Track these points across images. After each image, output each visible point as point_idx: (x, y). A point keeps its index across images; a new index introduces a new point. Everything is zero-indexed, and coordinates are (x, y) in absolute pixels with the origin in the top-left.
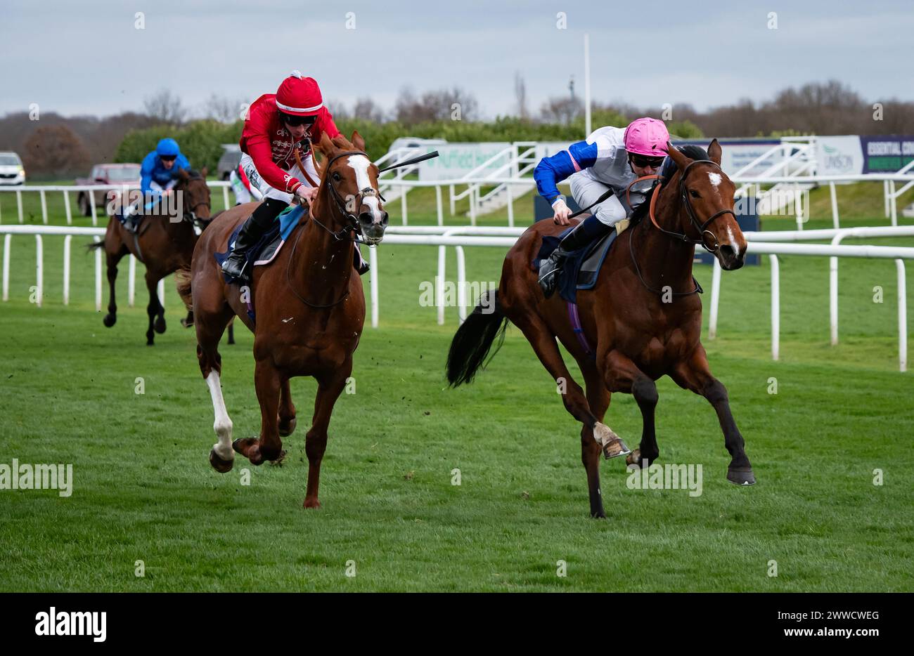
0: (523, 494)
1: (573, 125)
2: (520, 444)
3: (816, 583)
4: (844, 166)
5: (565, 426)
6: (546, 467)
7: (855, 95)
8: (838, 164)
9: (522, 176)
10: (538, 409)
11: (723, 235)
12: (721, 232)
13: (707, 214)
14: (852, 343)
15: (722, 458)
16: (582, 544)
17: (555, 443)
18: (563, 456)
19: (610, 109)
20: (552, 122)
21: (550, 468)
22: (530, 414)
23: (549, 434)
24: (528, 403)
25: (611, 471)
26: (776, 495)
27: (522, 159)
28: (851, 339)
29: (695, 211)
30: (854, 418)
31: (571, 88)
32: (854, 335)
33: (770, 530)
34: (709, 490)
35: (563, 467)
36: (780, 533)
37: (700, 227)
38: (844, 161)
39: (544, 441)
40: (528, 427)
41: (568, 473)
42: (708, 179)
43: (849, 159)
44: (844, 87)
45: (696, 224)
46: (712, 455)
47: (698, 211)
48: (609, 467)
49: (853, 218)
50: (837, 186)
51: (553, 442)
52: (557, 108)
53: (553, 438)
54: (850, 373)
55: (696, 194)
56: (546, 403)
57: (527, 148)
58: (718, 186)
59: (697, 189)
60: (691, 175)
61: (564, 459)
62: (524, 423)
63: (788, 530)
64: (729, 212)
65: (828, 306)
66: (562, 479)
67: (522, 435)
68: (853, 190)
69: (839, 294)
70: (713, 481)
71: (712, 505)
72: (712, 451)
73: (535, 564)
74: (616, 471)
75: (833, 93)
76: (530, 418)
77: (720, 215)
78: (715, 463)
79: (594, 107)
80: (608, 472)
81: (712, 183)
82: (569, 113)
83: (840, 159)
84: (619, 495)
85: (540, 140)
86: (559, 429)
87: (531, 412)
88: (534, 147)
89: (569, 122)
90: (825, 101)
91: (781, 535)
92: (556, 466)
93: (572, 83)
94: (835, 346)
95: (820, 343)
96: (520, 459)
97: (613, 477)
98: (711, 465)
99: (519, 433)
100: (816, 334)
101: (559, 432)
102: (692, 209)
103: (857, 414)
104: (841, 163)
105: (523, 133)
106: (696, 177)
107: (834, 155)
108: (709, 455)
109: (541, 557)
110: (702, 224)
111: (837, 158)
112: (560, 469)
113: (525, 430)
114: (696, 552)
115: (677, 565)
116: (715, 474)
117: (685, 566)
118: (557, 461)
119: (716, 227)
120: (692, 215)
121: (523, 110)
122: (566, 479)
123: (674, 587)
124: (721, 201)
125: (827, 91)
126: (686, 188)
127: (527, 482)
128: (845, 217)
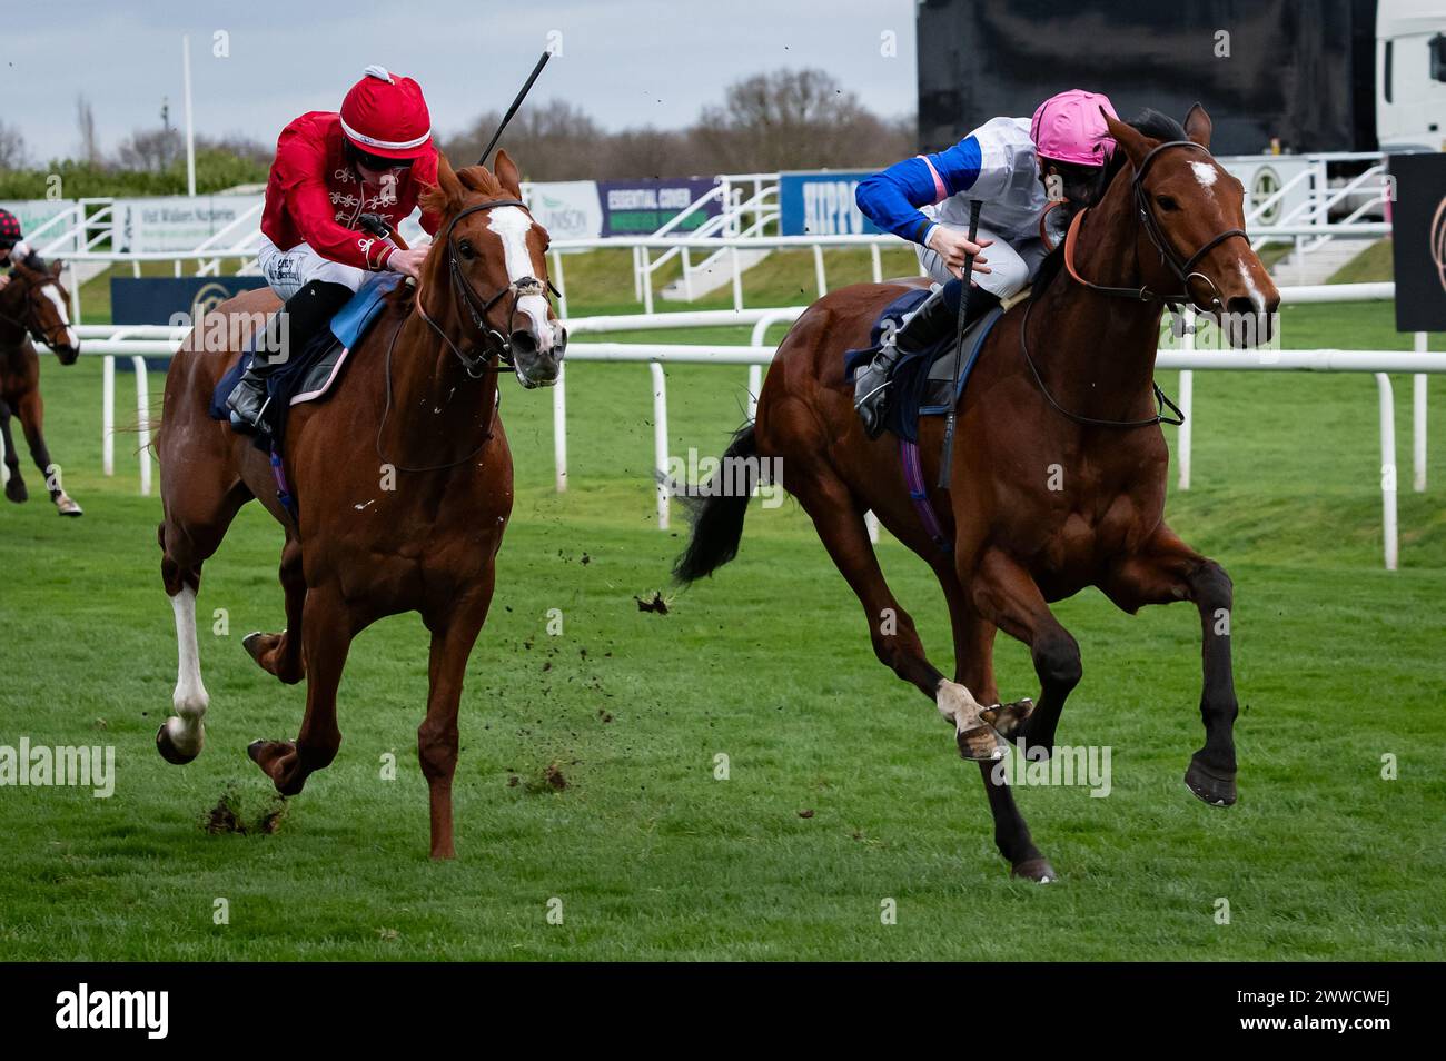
0: (97, 723)
1: (168, 171)
2: (92, 648)
3: (534, 845)
4: (574, 227)
5: (160, 621)
6: (131, 682)
7: (589, 121)
8: (564, 224)
9: (92, 250)
10: (119, 595)
11: (1232, 278)
12: (1228, 274)
13: (1194, 241)
14: (588, 489)
15: (396, 662)
16: (185, 794)
17: (145, 647)
18: (157, 665)
19: (224, 147)
20: (138, 168)
21: (138, 684)
22: (105, 604)
23: (134, 632)
24: (104, 587)
25: (229, 686)
26: (475, 715)
27: (92, 223)
28: (587, 483)
29: (1168, 236)
30: (592, 599)
31: (165, 117)
32: (591, 477)
33: (467, 769)
34: (376, 711)
35: (155, 681)
36: (481, 773)
37: (1181, 269)
38: (574, 219)
39: (128, 642)
40: (104, 623)
41: (164, 690)
42: (1192, 173)
43: (581, 216)
44: (573, 111)
45: (1171, 262)
46: (380, 659)
47: (1177, 238)
48: (227, 679)
49: (587, 304)
50: (563, 256)
51: (141, 644)
52: (144, 146)
53: (141, 639)
54: (586, 532)
55: (1170, 204)
56: (130, 587)
57: (100, 207)
58: (1212, 187)
59: (1172, 193)
60: (1156, 169)
61: (158, 670)
62: (98, 616)
63: (493, 767)
64: (1238, 234)
65: (551, 434)
66: (155, 698)
67: (95, 635)
68: (586, 262)
69: (569, 416)
70: (381, 697)
71: (381, 733)
72: (380, 653)
73: (113, 825)
74: (237, 686)
75: (557, 120)
76: (106, 609)
77: (1222, 241)
78: (384, 670)
79: (200, 145)
80: (224, 688)
81: (1200, 181)
82: (162, 155)
83: (568, 216)
84: (241, 721)
85: (117, 196)
86: (149, 624)
87: (109, 600)
88: (109, 205)
89: (163, 167)
90: (544, 130)
91: (483, 775)
92: (146, 679)
93: (166, 109)
94: (563, 494)
95: (539, 490)
96: (91, 670)
97: (232, 695)
98: (379, 674)
99: (90, 632)
100: (535, 475)
101: (151, 629)
102: (1163, 235)
103: (596, 593)
104: (569, 222)
105: (95, 185)
106: (1167, 171)
107: (559, 210)
108: (375, 659)
109: (122, 815)
110: (1185, 260)
111: (564, 214)
112: (151, 684)
113: (99, 627)
114: (356, 802)
115: (327, 823)
116: (384, 686)
117: (338, 824)
118: (147, 673)
119: (1216, 265)
120: (1163, 247)
121: (93, 152)
122: (161, 699)
123: (322, 855)
124: (1221, 213)
125: (549, 116)
126: (1148, 194)
127: (102, 705)
128: (576, 302)
